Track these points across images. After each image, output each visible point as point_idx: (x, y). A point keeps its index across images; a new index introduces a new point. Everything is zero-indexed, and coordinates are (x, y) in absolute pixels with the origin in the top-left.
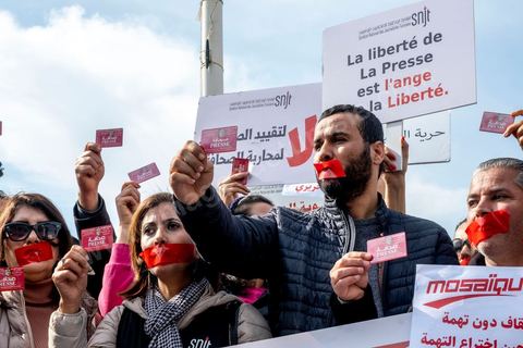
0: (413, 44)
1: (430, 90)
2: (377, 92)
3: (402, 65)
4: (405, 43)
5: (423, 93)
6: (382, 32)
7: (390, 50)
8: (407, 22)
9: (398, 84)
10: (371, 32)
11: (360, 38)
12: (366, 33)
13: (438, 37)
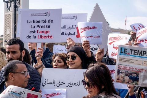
0: (45, 21)
1: (49, 36)
2: (35, 33)
3: (42, 27)
4: (43, 21)
5: (47, 36)
6: (37, 16)
7: (39, 22)
8: (44, 14)
9: (41, 32)
10: (34, 15)
11: (31, 16)
12: (33, 15)
13: (52, 21)
